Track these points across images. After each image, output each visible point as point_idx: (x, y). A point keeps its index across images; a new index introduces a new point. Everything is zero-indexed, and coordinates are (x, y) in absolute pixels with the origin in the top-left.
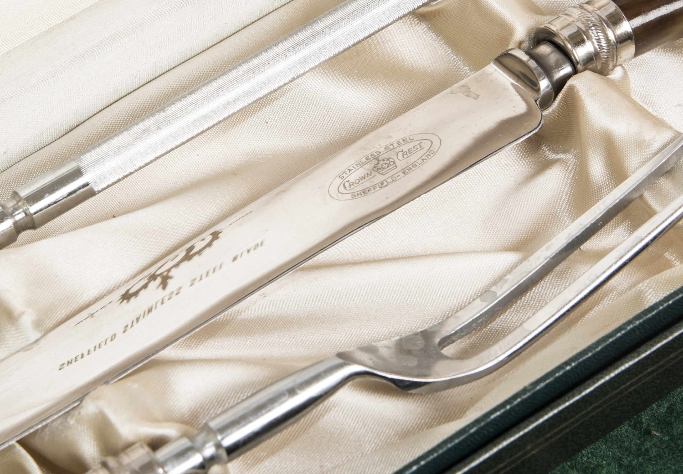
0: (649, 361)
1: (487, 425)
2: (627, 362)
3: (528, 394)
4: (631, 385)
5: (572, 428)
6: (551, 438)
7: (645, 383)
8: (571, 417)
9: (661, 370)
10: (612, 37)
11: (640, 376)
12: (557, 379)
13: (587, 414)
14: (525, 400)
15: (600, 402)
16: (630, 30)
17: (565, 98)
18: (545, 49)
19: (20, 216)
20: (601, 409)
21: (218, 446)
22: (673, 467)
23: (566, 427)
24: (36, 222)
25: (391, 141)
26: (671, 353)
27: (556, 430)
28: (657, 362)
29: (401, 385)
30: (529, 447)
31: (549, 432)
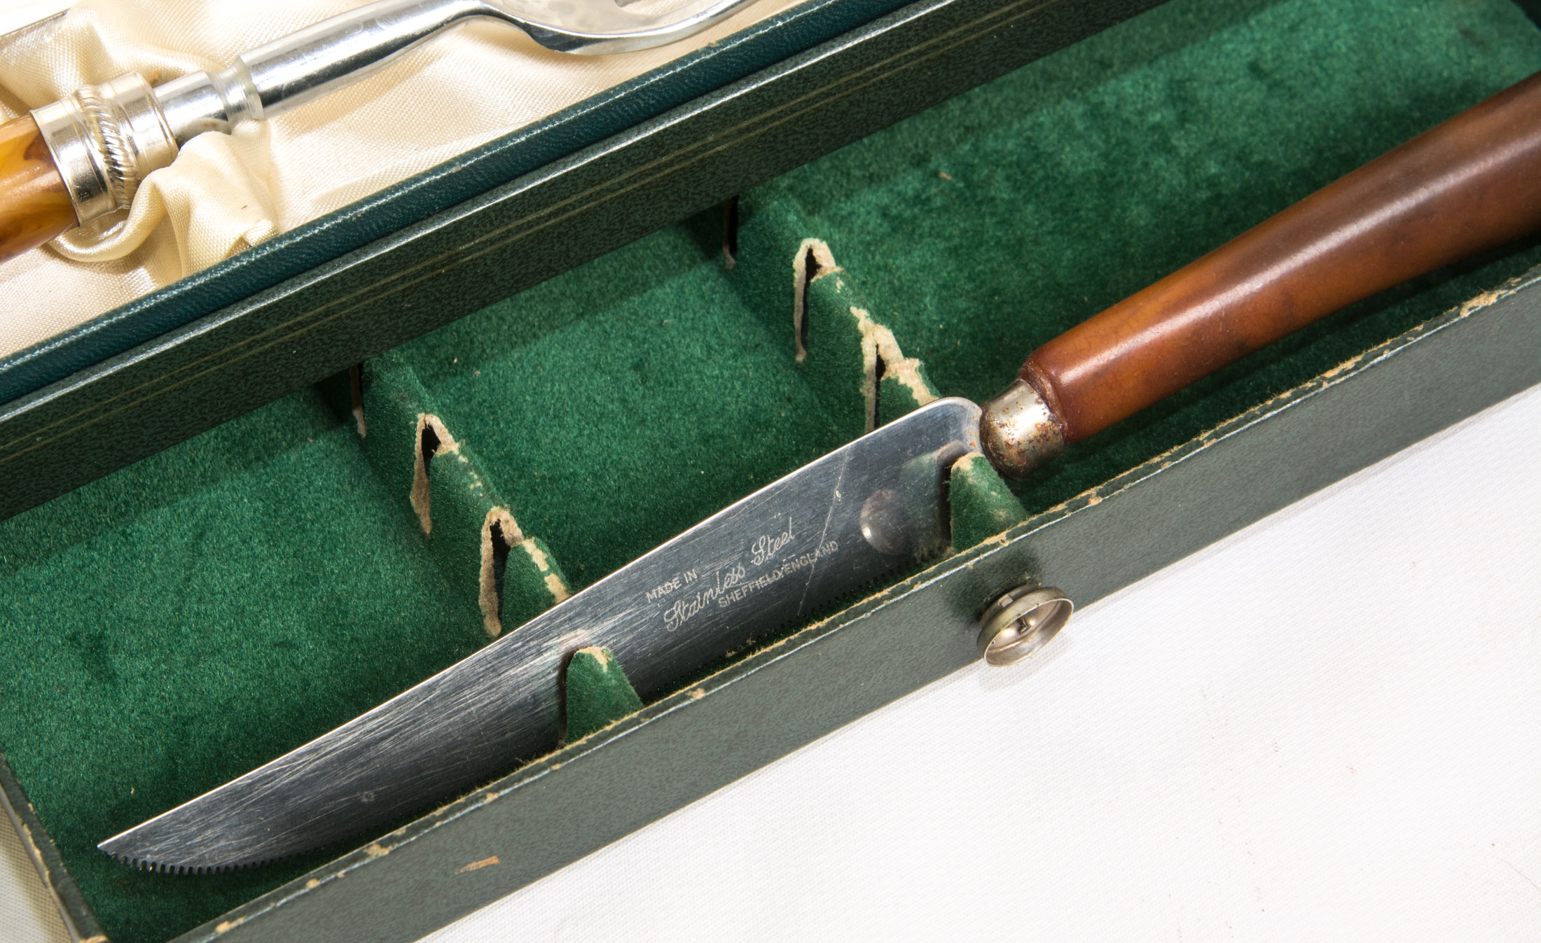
0: (911, 33)
1: (643, 90)
2: (874, 30)
3: (713, 54)
4: (882, 69)
5: (785, 120)
6: (748, 130)
7: (906, 70)
8: (782, 102)
9: (932, 55)
11: (897, 56)
12: (759, 36)
13: (808, 103)
14: (707, 61)
15: (830, 86)
20: (832, 99)
21: (251, 90)
22: (962, 225)
23: (773, 118)
26: (950, 28)
27: (756, 119)
28: (926, 39)
30: (710, 138)
31: (744, 119)
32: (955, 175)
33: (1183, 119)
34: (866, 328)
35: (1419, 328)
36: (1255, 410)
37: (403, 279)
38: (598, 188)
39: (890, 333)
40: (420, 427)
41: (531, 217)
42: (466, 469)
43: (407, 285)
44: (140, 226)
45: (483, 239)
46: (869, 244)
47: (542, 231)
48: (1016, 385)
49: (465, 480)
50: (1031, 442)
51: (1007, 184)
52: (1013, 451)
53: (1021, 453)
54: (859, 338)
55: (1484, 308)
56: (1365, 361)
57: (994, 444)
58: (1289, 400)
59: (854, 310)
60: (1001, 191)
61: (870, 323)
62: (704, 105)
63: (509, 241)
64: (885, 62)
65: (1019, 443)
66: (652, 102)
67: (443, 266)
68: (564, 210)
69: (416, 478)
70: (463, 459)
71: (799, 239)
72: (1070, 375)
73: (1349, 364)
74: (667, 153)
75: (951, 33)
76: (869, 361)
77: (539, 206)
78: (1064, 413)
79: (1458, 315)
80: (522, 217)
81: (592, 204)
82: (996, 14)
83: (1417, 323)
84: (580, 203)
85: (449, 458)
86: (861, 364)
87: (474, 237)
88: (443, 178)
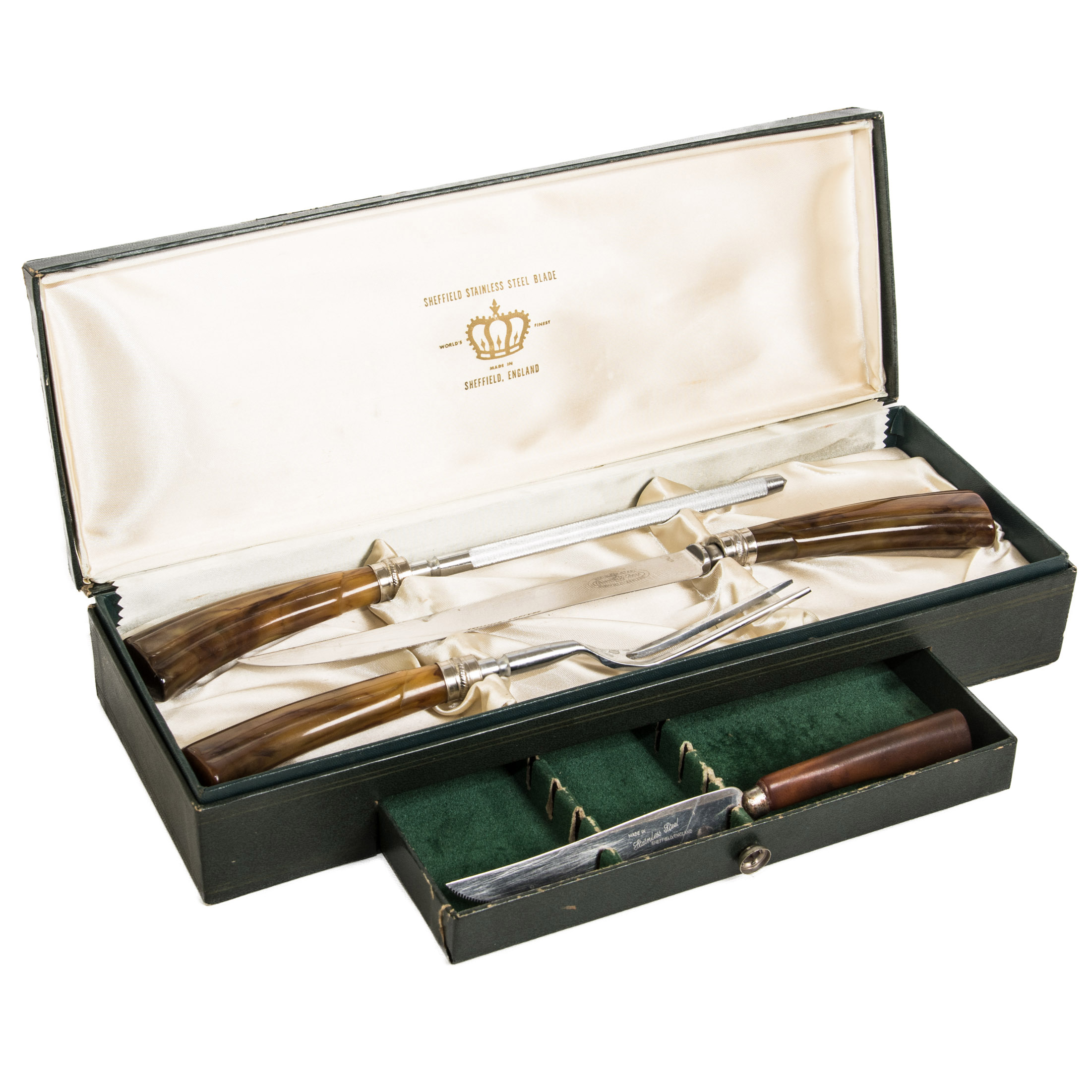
1: (639, 675)
4: (716, 683)
5: (683, 695)
6: (671, 695)
7: (723, 685)
8: (683, 688)
9: (733, 681)
10: (746, 548)
12: (678, 663)
13: (691, 690)
16: (756, 547)
17: (716, 570)
18: (713, 547)
19: (435, 568)
21: (508, 666)
22: (736, 750)
23: (680, 693)
24: (442, 572)
25: (624, 570)
27: (674, 692)
29: (603, 661)
30: (659, 696)
31: (670, 691)
32: (734, 735)
33: (812, 727)
34: (705, 768)
35: (890, 779)
36: (835, 797)
37: (555, 726)
38: (621, 706)
39: (712, 770)
40: (552, 782)
41: (598, 712)
42: (568, 795)
43: (556, 728)
44: (470, 701)
45: (582, 716)
46: (704, 753)
47: (601, 718)
48: (755, 787)
49: (567, 798)
50: (759, 805)
51: (751, 740)
52: (753, 808)
53: (755, 808)
54: (702, 771)
55: (911, 776)
56: (872, 787)
57: (747, 804)
58: (846, 795)
59: (701, 763)
60: (749, 741)
61: (706, 766)
62: (658, 683)
63: (590, 720)
64: (717, 680)
65: (755, 805)
66: (641, 680)
67: (568, 724)
68: (609, 712)
69: (549, 800)
70: (567, 792)
71: (683, 741)
72: (773, 786)
73: (866, 787)
74: (644, 698)
75: (740, 674)
76: (705, 779)
77: (602, 709)
78: (770, 797)
79: (903, 777)
80: (596, 711)
81: (618, 712)
82: (755, 670)
83: (889, 778)
84: (614, 710)
85: (562, 791)
86: (702, 779)
87: (580, 715)
88: (573, 692)
